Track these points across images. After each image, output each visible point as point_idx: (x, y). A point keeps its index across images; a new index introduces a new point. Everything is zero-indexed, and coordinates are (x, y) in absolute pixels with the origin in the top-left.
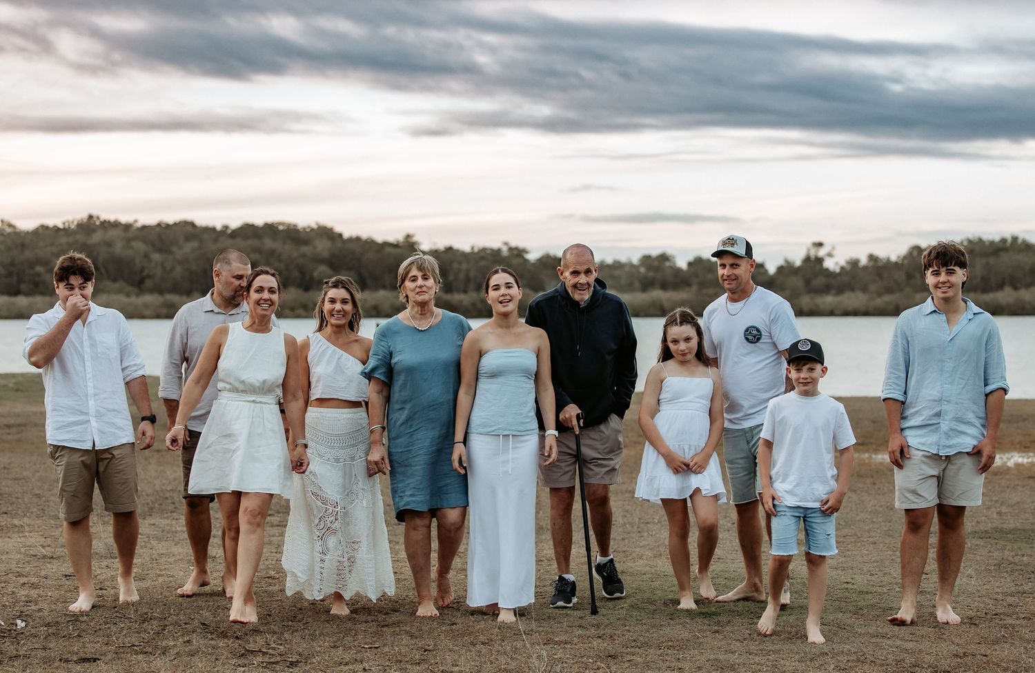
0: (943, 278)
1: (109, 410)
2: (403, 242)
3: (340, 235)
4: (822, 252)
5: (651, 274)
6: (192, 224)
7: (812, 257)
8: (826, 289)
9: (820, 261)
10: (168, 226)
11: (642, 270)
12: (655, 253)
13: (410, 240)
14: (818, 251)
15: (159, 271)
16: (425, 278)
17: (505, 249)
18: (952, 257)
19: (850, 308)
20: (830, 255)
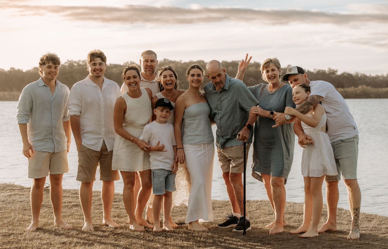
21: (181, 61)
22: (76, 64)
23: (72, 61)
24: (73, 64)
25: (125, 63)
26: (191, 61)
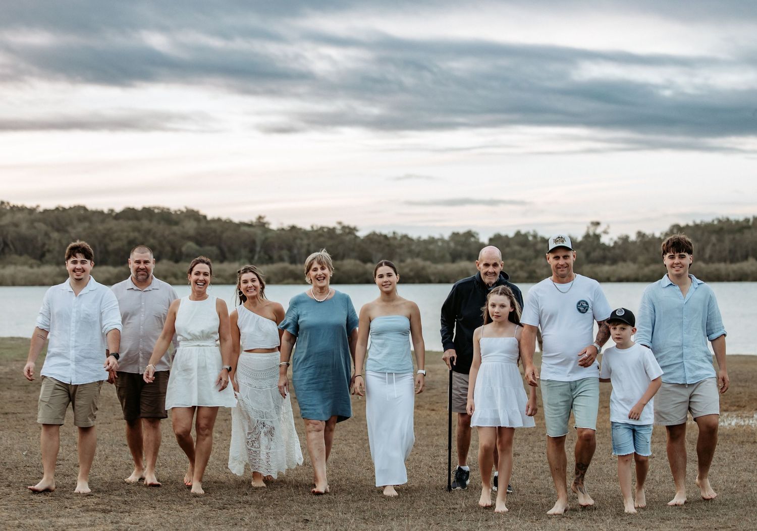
0: (677, 260)
1: (85, 358)
2: (256, 222)
3: (205, 217)
4: (599, 230)
5: (459, 248)
6: (84, 208)
7: (591, 233)
8: (602, 260)
9: (597, 237)
10: (64, 209)
11: (452, 245)
12: (462, 231)
13: (262, 221)
14: (596, 229)
15: (57, 247)
16: (323, 268)
17: (339, 227)
18: (684, 246)
19: (623, 276)
20: (605, 232)
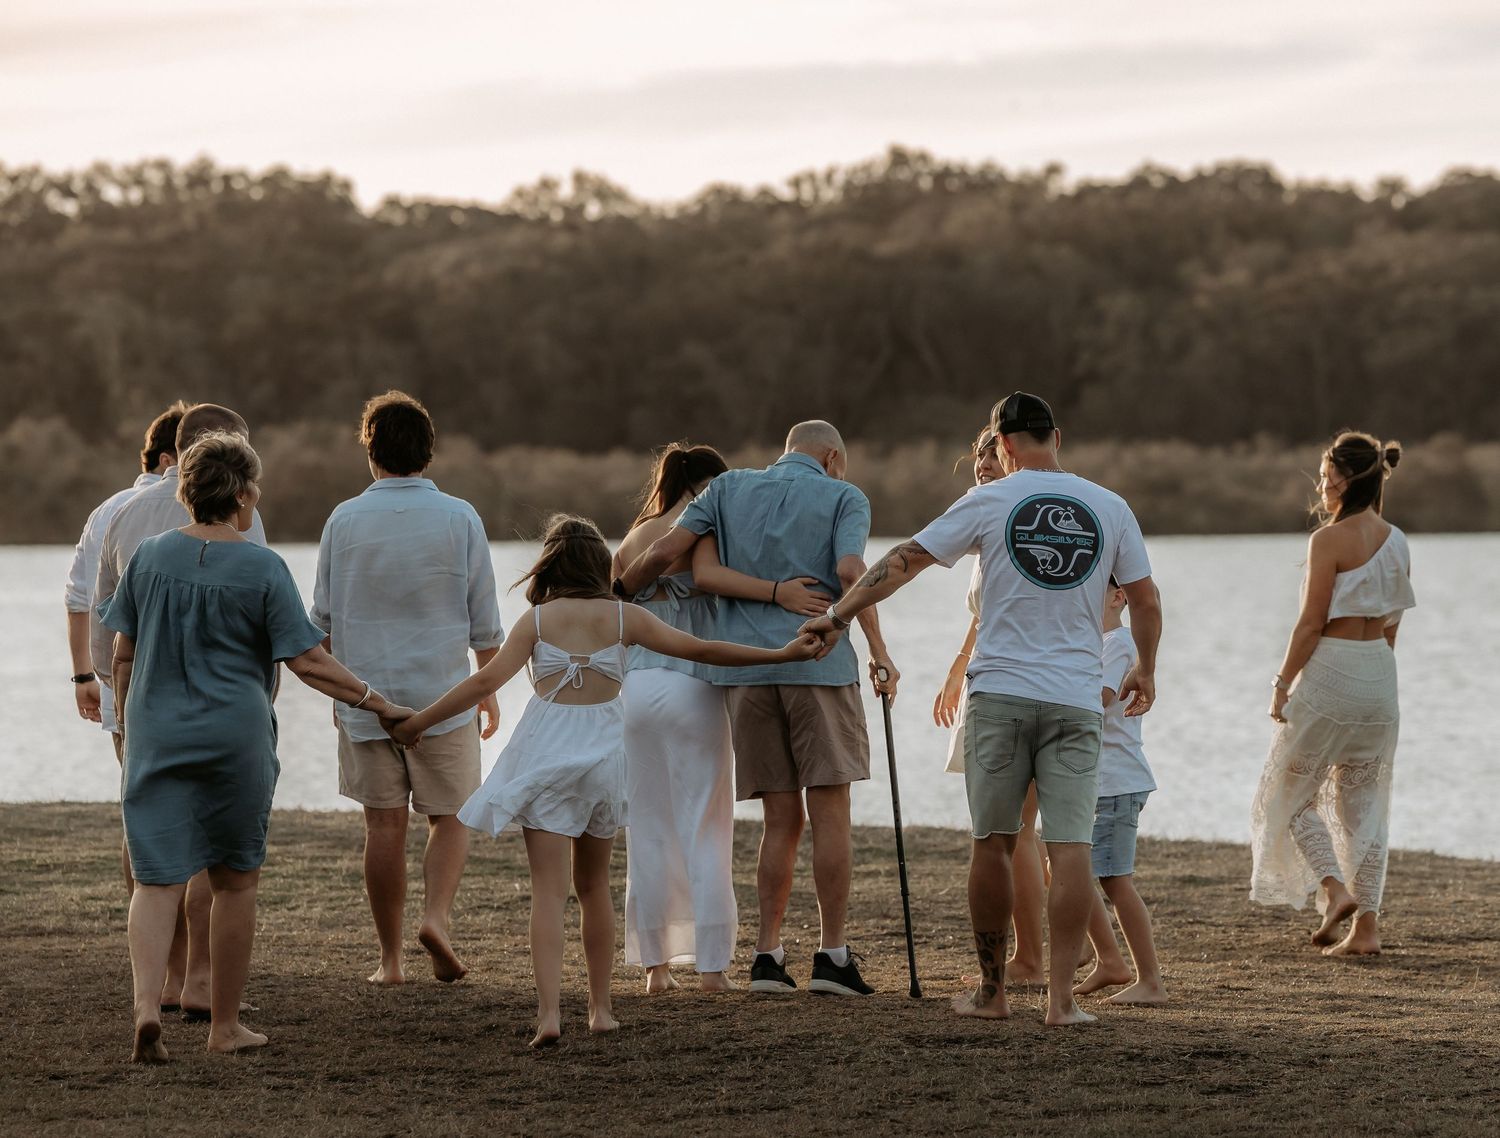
21: (1054, 170)
22: (70, 208)
23: (35, 172)
24: (38, 199)
25: (520, 193)
26: (1148, 168)
